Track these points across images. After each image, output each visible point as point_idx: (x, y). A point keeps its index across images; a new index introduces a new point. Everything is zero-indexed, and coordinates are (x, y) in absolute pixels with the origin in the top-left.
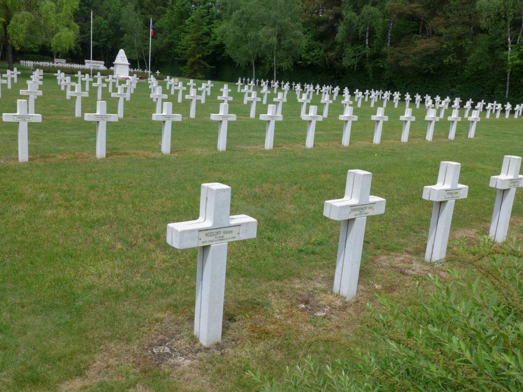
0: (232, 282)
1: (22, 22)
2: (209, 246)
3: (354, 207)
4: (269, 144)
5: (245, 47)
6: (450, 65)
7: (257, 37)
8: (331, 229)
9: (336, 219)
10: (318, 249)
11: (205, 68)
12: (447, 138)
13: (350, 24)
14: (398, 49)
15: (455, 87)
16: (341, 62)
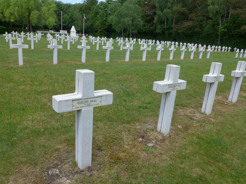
0: (103, 125)
1: (35, 15)
2: (80, 110)
3: (170, 86)
4: (127, 59)
5: (119, 25)
6: (197, 32)
7: (124, 21)
8: (155, 96)
9: (160, 92)
10: (148, 106)
11: (105, 33)
12: (199, 58)
13: (159, 16)
14: (177, 26)
15: (199, 40)
16: (156, 31)
